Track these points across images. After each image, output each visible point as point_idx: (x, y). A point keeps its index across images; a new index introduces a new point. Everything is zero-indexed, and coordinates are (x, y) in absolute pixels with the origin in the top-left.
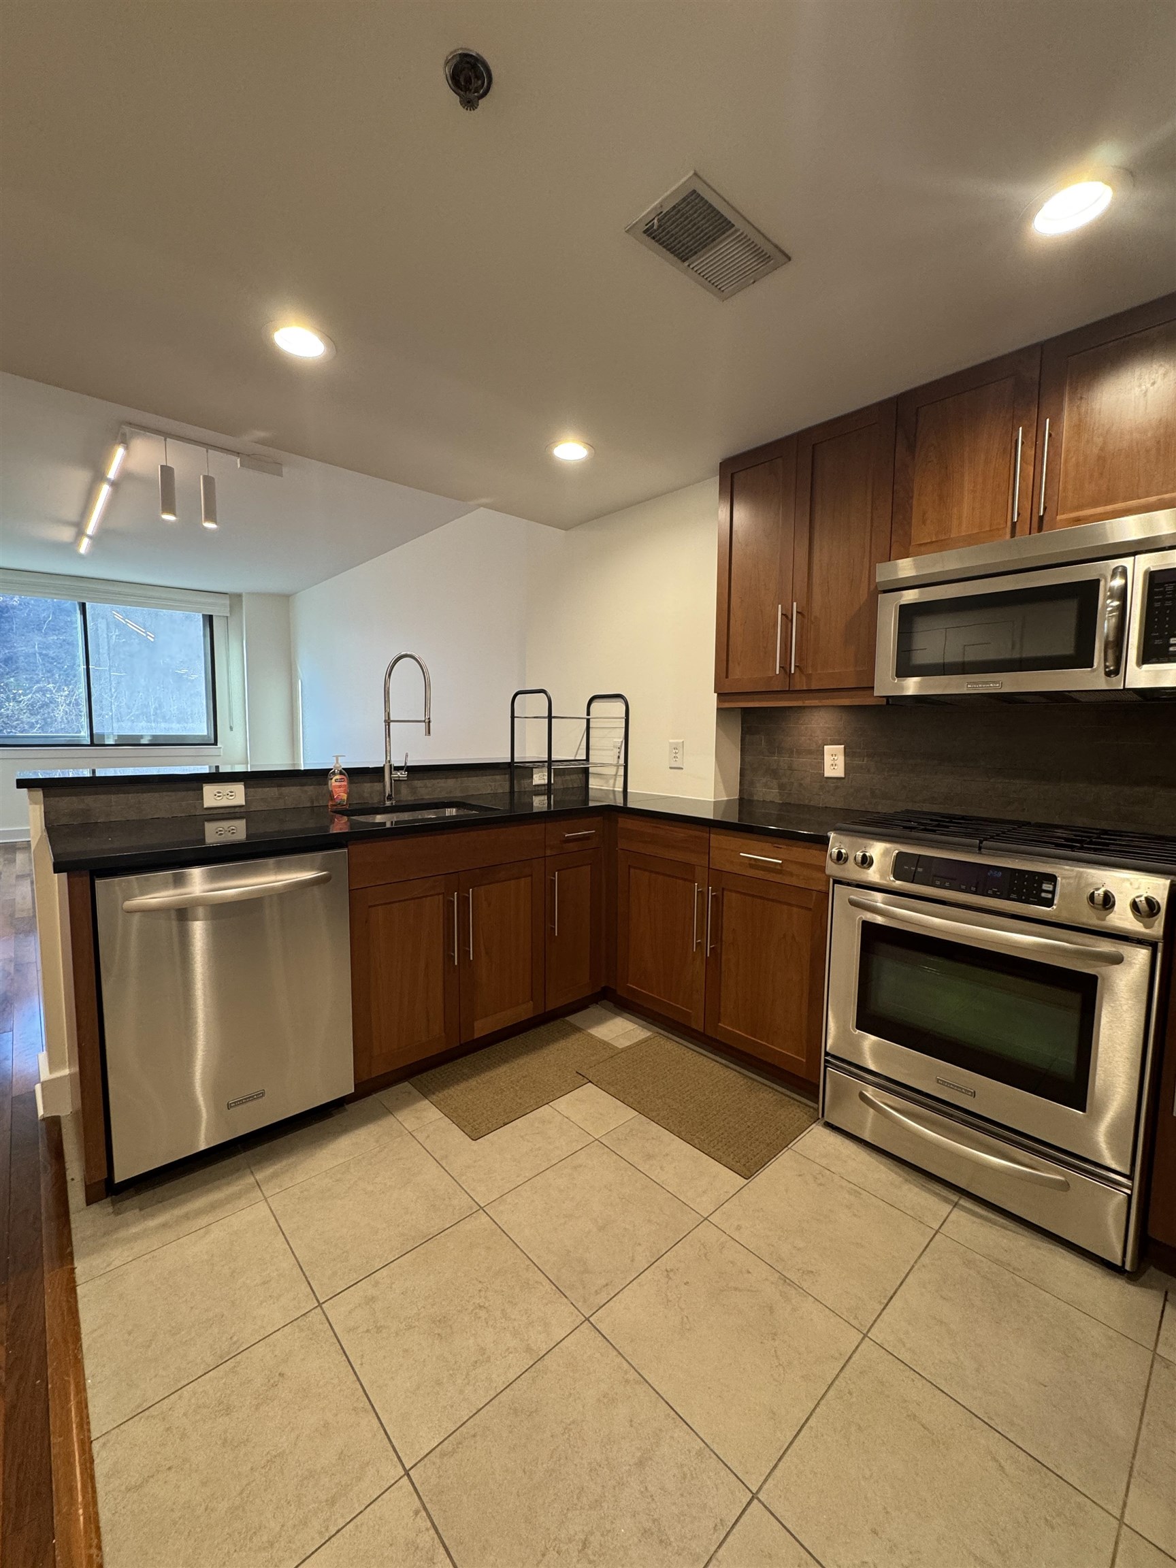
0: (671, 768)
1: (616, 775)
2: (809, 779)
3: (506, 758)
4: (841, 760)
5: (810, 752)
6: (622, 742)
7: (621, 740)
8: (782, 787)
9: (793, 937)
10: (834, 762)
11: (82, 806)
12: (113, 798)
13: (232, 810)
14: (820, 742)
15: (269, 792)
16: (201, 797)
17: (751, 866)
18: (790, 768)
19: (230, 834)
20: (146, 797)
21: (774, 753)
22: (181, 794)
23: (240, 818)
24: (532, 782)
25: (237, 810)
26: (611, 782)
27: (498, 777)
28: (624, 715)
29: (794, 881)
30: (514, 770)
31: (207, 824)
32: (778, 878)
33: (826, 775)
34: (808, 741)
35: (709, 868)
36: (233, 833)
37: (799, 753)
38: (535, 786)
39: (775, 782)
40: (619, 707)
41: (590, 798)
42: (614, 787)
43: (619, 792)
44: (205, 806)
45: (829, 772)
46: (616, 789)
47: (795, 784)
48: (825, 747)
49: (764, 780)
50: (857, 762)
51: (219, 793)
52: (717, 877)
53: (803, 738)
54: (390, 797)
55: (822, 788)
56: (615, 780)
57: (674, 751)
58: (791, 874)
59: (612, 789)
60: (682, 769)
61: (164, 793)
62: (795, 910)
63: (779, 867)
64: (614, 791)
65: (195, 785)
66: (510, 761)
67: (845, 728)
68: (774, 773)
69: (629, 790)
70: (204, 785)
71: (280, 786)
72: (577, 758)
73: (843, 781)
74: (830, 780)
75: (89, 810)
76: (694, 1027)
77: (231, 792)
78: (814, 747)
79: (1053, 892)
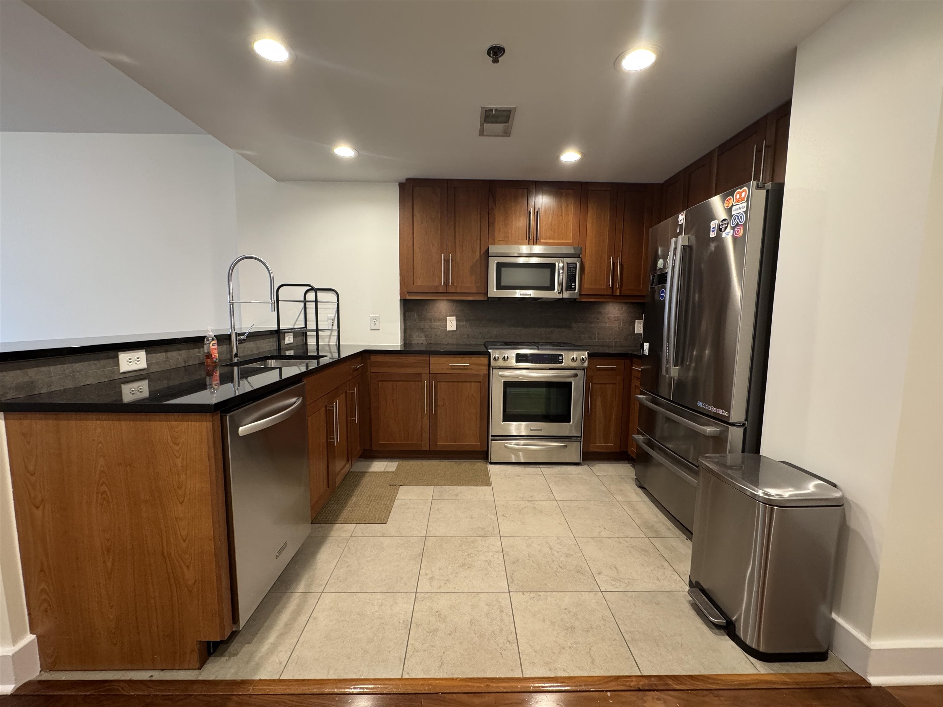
0: (371, 330)
1: (330, 335)
2: (440, 332)
3: (275, 327)
4: (454, 323)
5: (439, 320)
6: (335, 316)
7: (334, 315)
8: (426, 336)
9: (472, 395)
10: (451, 324)
11: (26, 379)
12: (52, 368)
13: (139, 373)
14: (445, 315)
15: (160, 356)
16: (117, 364)
17: (452, 369)
18: (430, 328)
19: (139, 393)
20: (78, 366)
21: (422, 321)
22: (103, 362)
23: (144, 379)
24: (285, 342)
25: (142, 373)
26: (327, 340)
27: (271, 340)
28: (336, 301)
29: (473, 372)
30: (278, 334)
31: (123, 386)
32: (465, 372)
33: (448, 330)
34: (439, 315)
35: (430, 373)
36: (141, 392)
37: (434, 320)
38: (287, 344)
39: (423, 334)
40: (332, 297)
41: (309, 351)
42: (329, 342)
43: (333, 345)
44: (121, 371)
45: (449, 328)
46: (330, 344)
47: (434, 334)
48: (447, 317)
49: (417, 334)
50: (461, 324)
51: (130, 359)
52: (434, 377)
53: (436, 314)
54: (236, 356)
55: (446, 335)
56: (330, 339)
57: (374, 321)
58: (472, 369)
59: (327, 344)
60: (379, 330)
61: (92, 362)
62: (473, 383)
63: (466, 367)
64: (329, 345)
65: (111, 353)
66: (276, 329)
67: (456, 309)
68: (422, 330)
69: (341, 344)
70: (119, 353)
71: (166, 351)
72: (295, 327)
73: (456, 332)
74: (450, 332)
75: (32, 382)
76: (424, 449)
77: (138, 358)
78: (441, 317)
79: (562, 359)
